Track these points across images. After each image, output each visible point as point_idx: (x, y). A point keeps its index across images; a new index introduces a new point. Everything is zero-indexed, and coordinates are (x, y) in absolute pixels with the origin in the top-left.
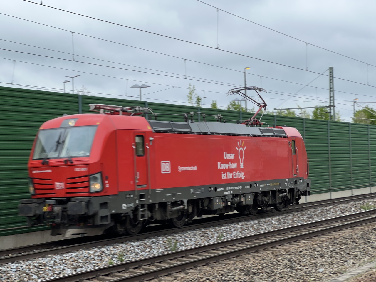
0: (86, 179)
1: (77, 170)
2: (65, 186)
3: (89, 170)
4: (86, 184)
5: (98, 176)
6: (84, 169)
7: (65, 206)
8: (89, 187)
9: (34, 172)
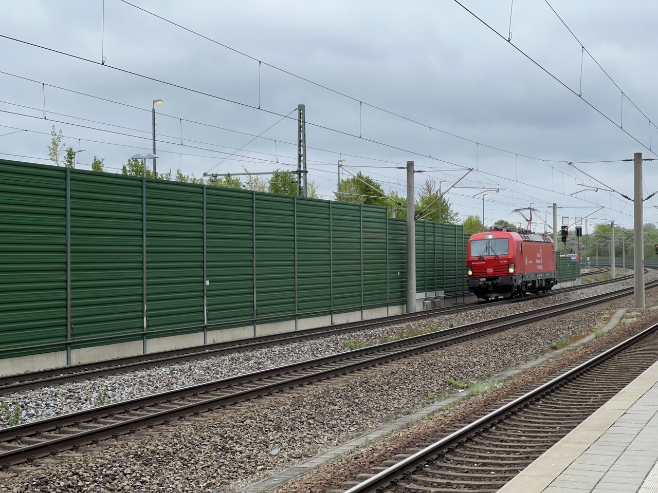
0: (507, 266)
1: (501, 262)
2: (493, 270)
3: (508, 262)
4: (506, 269)
5: (513, 265)
6: (506, 261)
7: (493, 281)
8: (508, 271)
9: (473, 263)
